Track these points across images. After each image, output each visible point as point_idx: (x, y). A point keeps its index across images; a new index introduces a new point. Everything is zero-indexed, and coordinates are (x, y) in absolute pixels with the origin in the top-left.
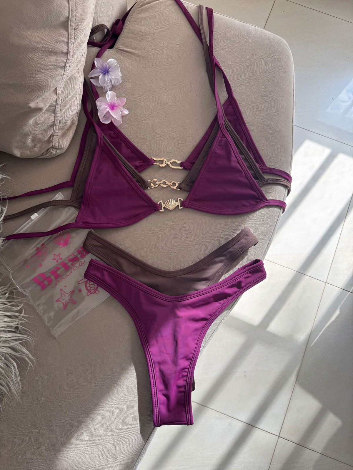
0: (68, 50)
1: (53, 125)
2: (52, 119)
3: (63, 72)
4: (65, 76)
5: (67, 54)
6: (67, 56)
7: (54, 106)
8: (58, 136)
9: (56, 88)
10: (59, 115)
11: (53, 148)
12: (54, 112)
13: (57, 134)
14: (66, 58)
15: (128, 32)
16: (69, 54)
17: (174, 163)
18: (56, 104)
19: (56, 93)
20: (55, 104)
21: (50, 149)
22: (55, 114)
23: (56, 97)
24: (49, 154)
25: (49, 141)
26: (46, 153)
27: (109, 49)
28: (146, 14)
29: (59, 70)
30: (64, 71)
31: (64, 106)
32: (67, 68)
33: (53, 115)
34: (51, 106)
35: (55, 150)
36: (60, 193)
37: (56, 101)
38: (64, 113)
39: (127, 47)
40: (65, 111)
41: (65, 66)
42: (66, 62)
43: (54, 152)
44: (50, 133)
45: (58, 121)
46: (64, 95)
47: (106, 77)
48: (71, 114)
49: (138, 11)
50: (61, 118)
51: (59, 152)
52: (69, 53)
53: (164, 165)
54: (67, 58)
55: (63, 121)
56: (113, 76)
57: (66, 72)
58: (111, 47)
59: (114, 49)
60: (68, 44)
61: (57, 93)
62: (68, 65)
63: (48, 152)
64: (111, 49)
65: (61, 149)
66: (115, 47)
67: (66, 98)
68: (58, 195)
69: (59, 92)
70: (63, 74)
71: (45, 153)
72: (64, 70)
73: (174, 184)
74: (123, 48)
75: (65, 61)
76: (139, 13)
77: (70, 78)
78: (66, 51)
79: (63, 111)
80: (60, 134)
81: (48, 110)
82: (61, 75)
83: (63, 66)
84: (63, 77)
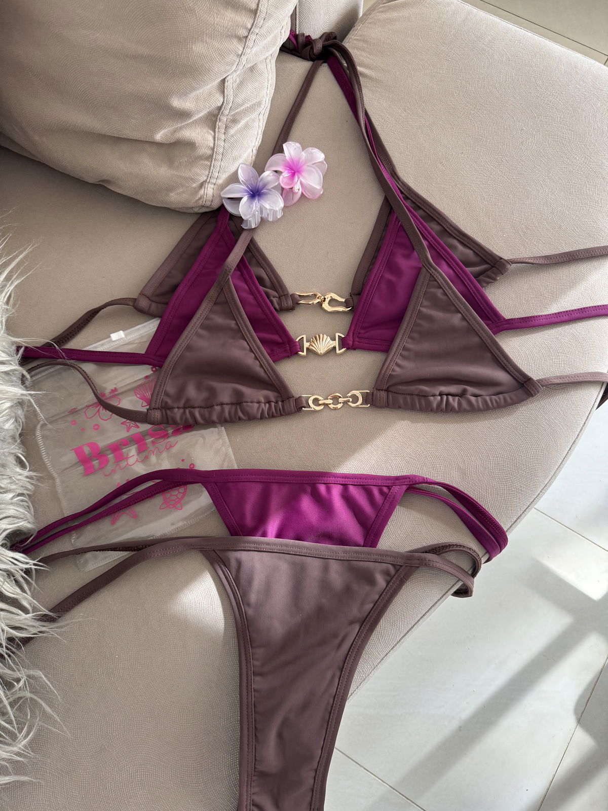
0: (258, 5)
3: (242, 49)
4: (244, 58)
5: (255, 12)
6: (255, 18)
9: (224, 79)
14: (251, 21)
16: (258, 14)
18: (219, 113)
19: (223, 92)
20: (217, 112)
23: (222, 99)
29: (235, 42)
30: (244, 48)
32: (250, 43)
34: (210, 113)
37: (220, 109)
41: (247, 36)
42: (250, 30)
46: (238, 100)
52: (259, 11)
54: (254, 22)
57: (248, 51)
61: (226, 91)
62: (252, 37)
69: (229, 91)
70: (240, 53)
72: (243, 46)
75: (249, 26)
77: (252, 69)
78: (254, 6)
82: (238, 56)
83: (244, 36)
84: (239, 60)
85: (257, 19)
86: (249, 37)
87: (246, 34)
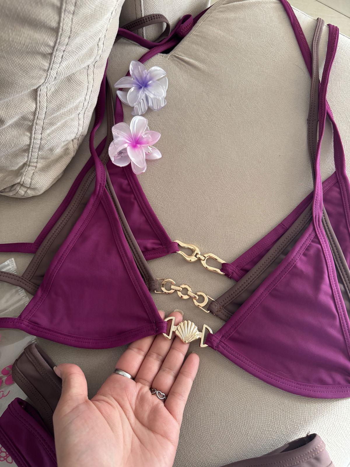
0: (59, 23)
1: (27, 149)
2: (26, 140)
3: (47, 65)
4: (53, 73)
5: (56, 31)
6: (57, 37)
7: (30, 121)
8: (36, 167)
9: (36, 91)
10: (39, 136)
11: (22, 185)
12: (30, 129)
13: (35, 164)
14: (54, 39)
15: (197, 35)
16: (60, 32)
17: (211, 260)
18: (34, 118)
19: (36, 99)
20: (32, 117)
21: (16, 186)
22: (31, 134)
23: (35, 106)
24: (14, 192)
25: (19, 172)
26: (10, 191)
27: (161, 54)
28: (232, 15)
29: (39, 58)
30: (50, 64)
31: (51, 124)
32: (57, 59)
33: (28, 134)
34: (24, 118)
35: (25, 189)
36: (13, 259)
37: (34, 113)
38: (49, 135)
39: (190, 56)
40: (53, 132)
41: (52, 53)
42: (54, 47)
43: (22, 192)
44: (21, 161)
45: (38, 146)
46: (52, 106)
47: (140, 93)
48: (63, 139)
49: (221, 8)
50: (43, 142)
51: (31, 193)
52: (61, 29)
53: (193, 259)
54: (57, 40)
55: (47, 148)
56: (152, 93)
57: (55, 66)
58: (167, 52)
59: (169, 55)
60: (59, 11)
61: (38, 98)
62: (58, 54)
63: (13, 189)
64: (165, 55)
65: (34, 189)
66: (172, 53)
67: (54, 111)
68: (8, 261)
69: (43, 98)
70: (46, 68)
71: (7, 190)
72: (49, 61)
73: (201, 299)
74: (182, 56)
75: (52, 44)
76: (222, 12)
78: (54, 24)
79: (48, 132)
80: (39, 165)
81: (17, 125)
82: (44, 70)
83: (48, 53)
84: (47, 75)
85: (59, 37)
86: (54, 54)
87: (50, 51)
